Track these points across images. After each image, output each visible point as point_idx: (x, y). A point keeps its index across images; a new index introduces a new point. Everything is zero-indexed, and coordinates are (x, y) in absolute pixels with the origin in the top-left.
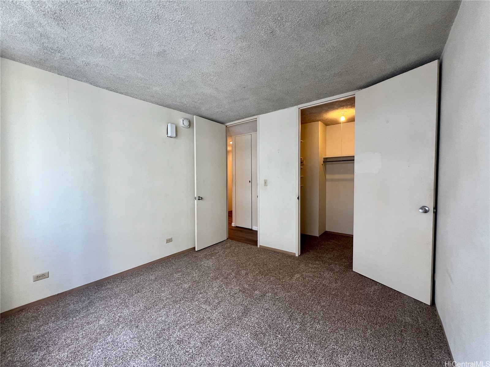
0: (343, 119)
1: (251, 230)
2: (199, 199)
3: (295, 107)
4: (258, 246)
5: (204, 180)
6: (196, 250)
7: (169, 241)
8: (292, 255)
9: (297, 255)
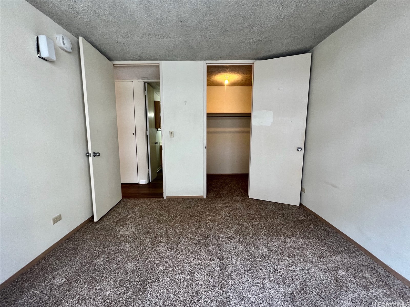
0: (226, 82)
1: (138, 184)
2: (95, 156)
3: (203, 61)
4: (165, 198)
5: (98, 131)
6: (96, 220)
7: (57, 220)
8: (201, 197)
9: (205, 197)
